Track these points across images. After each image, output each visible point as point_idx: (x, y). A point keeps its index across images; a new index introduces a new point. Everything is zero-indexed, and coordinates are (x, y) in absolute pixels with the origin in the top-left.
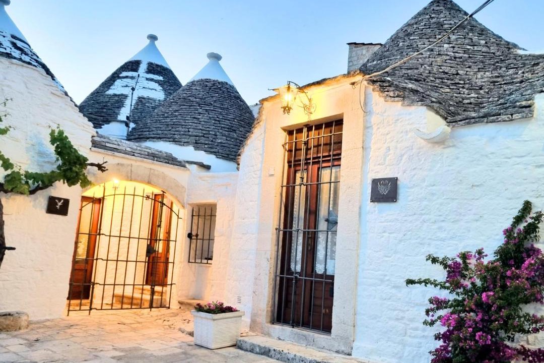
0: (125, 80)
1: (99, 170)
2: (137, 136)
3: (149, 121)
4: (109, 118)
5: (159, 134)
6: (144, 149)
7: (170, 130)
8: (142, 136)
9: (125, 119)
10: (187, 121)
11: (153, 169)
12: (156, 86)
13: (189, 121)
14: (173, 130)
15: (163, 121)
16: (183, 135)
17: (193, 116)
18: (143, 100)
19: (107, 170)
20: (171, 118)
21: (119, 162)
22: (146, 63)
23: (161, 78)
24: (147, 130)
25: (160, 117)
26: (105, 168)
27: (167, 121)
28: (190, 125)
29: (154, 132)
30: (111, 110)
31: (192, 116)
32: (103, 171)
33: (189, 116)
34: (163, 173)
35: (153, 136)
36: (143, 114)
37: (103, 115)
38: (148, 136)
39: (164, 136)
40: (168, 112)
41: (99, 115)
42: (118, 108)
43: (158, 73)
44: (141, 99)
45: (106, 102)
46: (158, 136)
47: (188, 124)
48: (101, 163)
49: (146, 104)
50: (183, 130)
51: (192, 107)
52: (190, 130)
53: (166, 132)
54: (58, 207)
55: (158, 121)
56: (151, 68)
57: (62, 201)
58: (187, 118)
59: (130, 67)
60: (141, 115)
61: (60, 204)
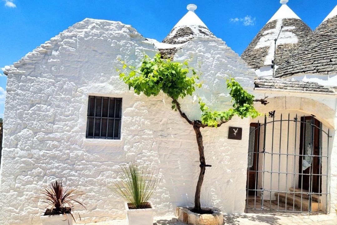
0: (267, 36)
1: (262, 103)
2: (283, 74)
3: (292, 61)
4: (259, 65)
5: (302, 69)
6: (293, 83)
7: (312, 64)
8: (287, 73)
9: (271, 63)
10: (327, 53)
11: (304, 98)
12: (291, 34)
13: (330, 53)
14: (315, 62)
15: (305, 57)
16: (326, 65)
17: (334, 48)
18: (281, 47)
19: (268, 103)
20: (312, 54)
21: (276, 96)
22: (281, 20)
23: (294, 27)
24: (291, 67)
25: (301, 55)
26: (266, 101)
27: (308, 57)
28: (331, 56)
29: (298, 68)
30: (259, 59)
31: (332, 48)
32: (265, 104)
33: (330, 49)
34: (312, 100)
35: (297, 71)
36: (282, 57)
37: (254, 64)
38: (293, 72)
39: (308, 70)
40: (308, 49)
41: (251, 64)
42: (264, 56)
43: (291, 24)
44: (280, 47)
45: (255, 55)
46: (302, 70)
47: (329, 55)
48: (263, 99)
49: (284, 49)
50: (325, 61)
51: (331, 41)
52: (332, 60)
53: (309, 66)
54: (235, 134)
55: (300, 59)
56: (286, 22)
57: (237, 129)
58: (327, 51)
59: (269, 26)
60: (281, 58)
61: (236, 132)
